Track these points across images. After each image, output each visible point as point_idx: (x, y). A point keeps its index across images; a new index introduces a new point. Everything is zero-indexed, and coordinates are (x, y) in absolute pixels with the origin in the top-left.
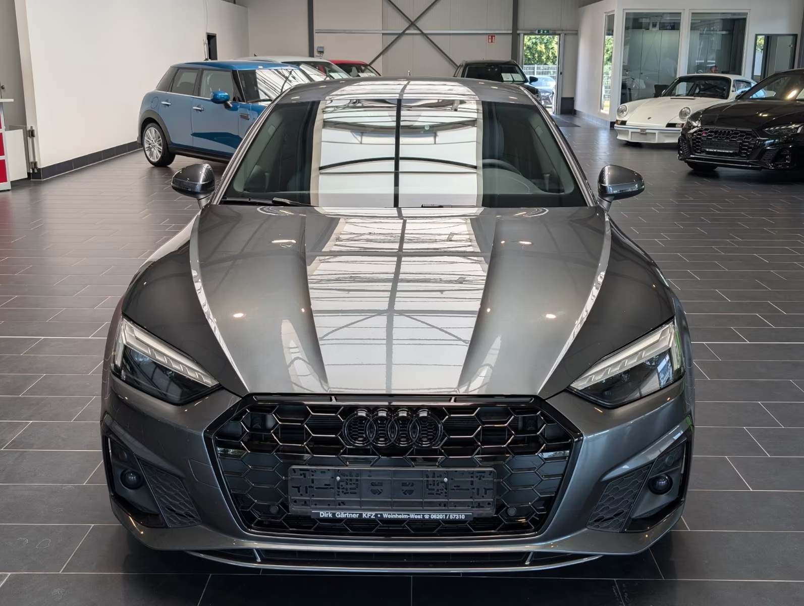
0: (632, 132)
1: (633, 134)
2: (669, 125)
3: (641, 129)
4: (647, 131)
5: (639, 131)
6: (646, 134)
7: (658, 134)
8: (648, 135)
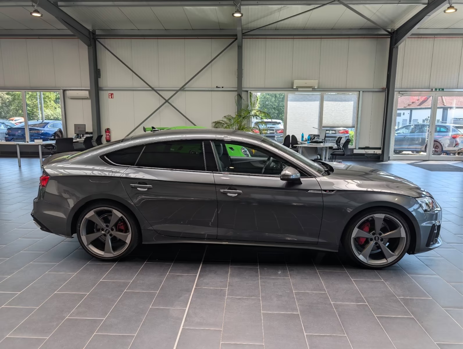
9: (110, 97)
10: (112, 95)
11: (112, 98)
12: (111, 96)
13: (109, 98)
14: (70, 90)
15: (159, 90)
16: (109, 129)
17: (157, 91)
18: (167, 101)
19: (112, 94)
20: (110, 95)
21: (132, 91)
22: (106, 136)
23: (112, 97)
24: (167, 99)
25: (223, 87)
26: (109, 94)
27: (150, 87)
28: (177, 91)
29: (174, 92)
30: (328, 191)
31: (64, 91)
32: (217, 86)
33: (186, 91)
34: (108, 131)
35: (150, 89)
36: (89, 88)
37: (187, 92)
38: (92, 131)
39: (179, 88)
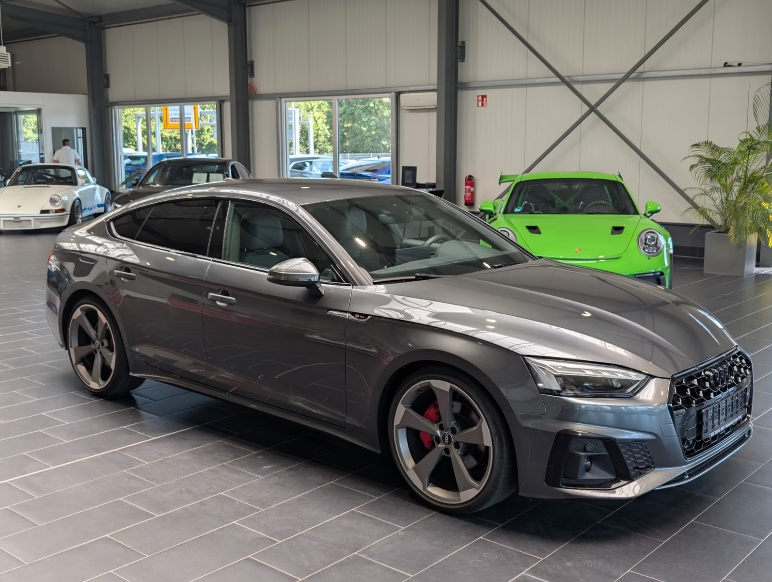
0: (4, 221)
1: (6, 223)
2: (43, 212)
3: (14, 217)
4: (21, 219)
5: (12, 219)
6: (20, 221)
7: (34, 221)
8: (23, 222)
9: (480, 103)
10: (485, 99)
11: (483, 105)
12: (483, 100)
13: (478, 106)
14: (410, 92)
15: (577, 82)
16: (472, 177)
17: (571, 83)
18: (593, 109)
19: (484, 97)
20: (480, 98)
21: (525, 89)
22: (466, 192)
23: (485, 102)
24: (593, 103)
25: (740, 65)
26: (478, 96)
27: (558, 75)
28: (619, 82)
29: (612, 85)
30: (358, 316)
31: (398, 94)
32: (726, 63)
33: (644, 79)
34: (470, 181)
35: (558, 80)
36: (435, 87)
37: (647, 84)
38: (434, 181)
39: (624, 75)
